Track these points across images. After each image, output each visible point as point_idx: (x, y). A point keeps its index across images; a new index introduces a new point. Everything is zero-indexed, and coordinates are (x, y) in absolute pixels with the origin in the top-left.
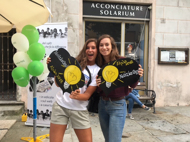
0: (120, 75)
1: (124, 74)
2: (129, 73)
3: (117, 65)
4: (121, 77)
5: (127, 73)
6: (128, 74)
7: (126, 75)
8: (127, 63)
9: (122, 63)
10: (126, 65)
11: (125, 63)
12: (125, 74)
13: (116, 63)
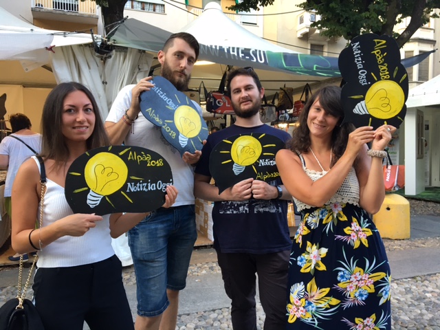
0: (129, 184)
1: (138, 185)
2: (149, 184)
3: (129, 158)
4: (130, 189)
5: (145, 184)
6: (147, 187)
7: (143, 187)
8: (150, 161)
9: (140, 158)
10: (148, 165)
11: (146, 159)
12: (140, 184)
13: (128, 152)
